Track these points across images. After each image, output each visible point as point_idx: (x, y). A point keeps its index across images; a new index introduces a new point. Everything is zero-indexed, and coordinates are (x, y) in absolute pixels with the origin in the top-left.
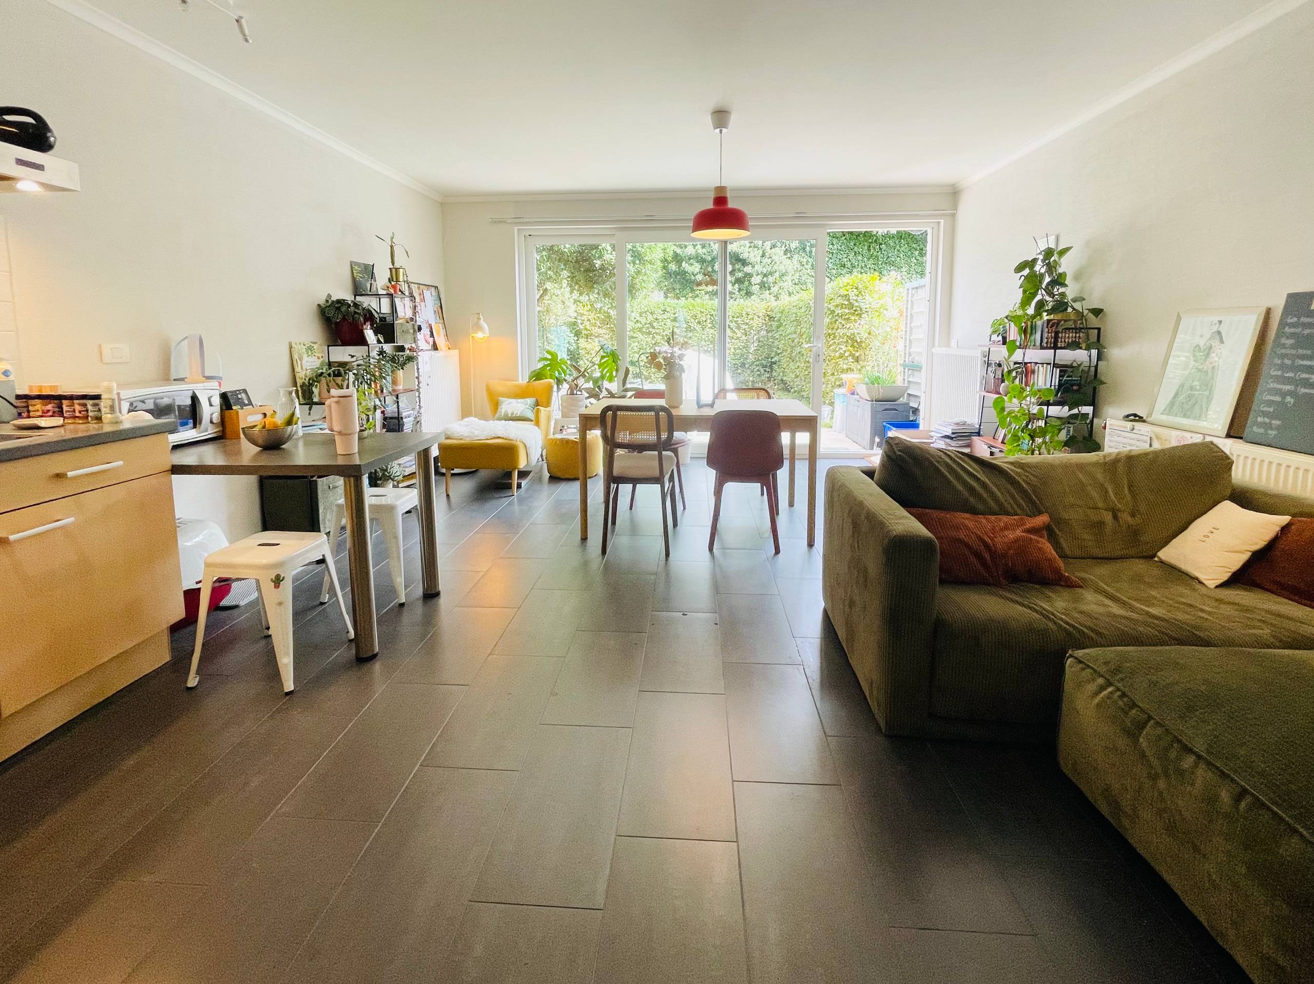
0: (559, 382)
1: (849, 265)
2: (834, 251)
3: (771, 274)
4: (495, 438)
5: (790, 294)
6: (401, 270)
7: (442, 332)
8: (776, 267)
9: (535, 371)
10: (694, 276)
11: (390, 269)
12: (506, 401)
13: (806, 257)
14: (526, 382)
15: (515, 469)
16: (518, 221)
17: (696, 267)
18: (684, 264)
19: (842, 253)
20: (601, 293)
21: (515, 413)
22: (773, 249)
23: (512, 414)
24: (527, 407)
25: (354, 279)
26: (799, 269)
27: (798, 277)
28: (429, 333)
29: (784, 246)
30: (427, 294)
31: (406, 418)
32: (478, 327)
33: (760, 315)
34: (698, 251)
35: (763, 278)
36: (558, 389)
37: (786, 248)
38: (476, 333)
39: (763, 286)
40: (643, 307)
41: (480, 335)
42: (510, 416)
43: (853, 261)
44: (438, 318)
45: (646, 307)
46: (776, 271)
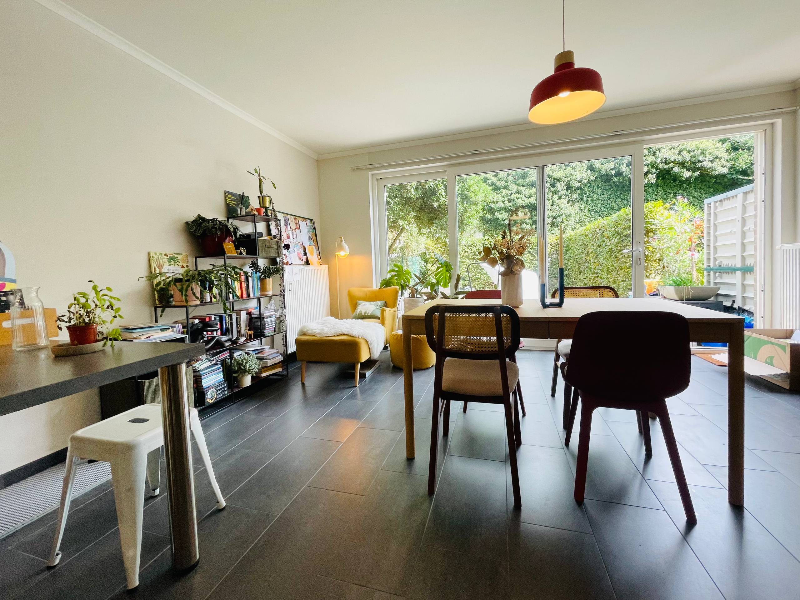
0: (403, 288)
1: (617, 208)
2: (605, 199)
3: (559, 216)
4: (341, 335)
5: (573, 230)
6: (267, 198)
7: (315, 253)
8: (562, 211)
9: (384, 280)
10: (504, 221)
11: (259, 197)
12: (362, 303)
13: (584, 204)
14: (378, 288)
15: (358, 363)
16: (372, 167)
17: (504, 215)
18: (496, 214)
19: (611, 200)
20: (439, 227)
21: (367, 312)
22: (560, 200)
23: (365, 313)
24: (378, 307)
25: (227, 205)
26: (579, 212)
27: (578, 218)
28: (303, 252)
29: (567, 197)
30: (302, 224)
31: (267, 318)
32: (341, 248)
33: (553, 243)
34: (506, 205)
35: (553, 219)
36: (402, 293)
37: (569, 198)
38: (339, 251)
39: (553, 224)
40: (469, 242)
41: (342, 254)
42: (363, 315)
43: (620, 205)
44: (312, 242)
45: (471, 242)
46: (562, 215)
